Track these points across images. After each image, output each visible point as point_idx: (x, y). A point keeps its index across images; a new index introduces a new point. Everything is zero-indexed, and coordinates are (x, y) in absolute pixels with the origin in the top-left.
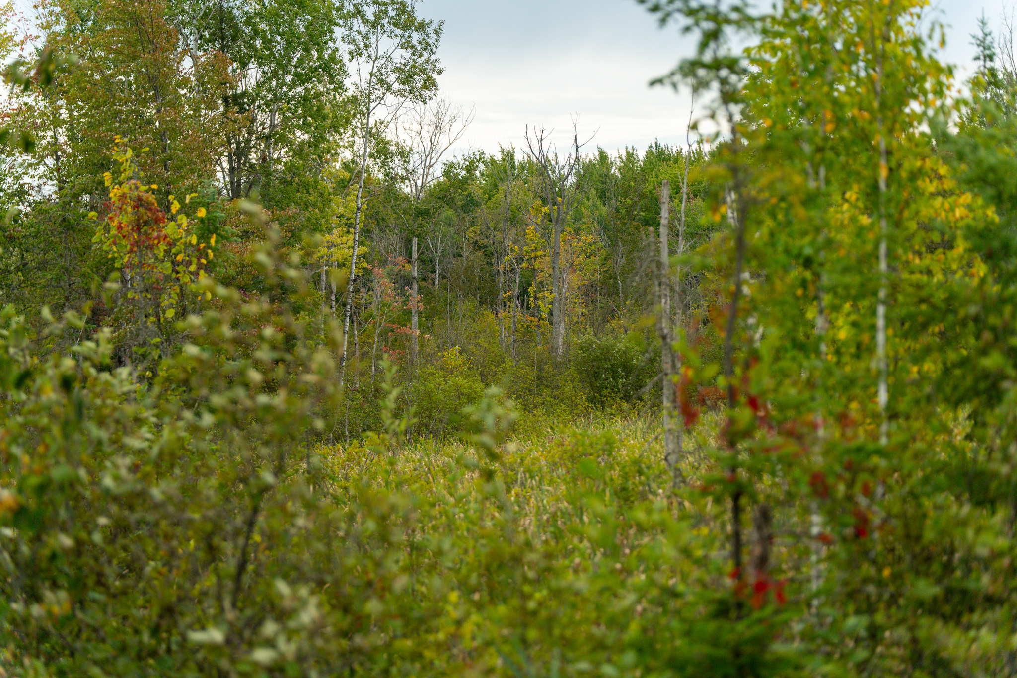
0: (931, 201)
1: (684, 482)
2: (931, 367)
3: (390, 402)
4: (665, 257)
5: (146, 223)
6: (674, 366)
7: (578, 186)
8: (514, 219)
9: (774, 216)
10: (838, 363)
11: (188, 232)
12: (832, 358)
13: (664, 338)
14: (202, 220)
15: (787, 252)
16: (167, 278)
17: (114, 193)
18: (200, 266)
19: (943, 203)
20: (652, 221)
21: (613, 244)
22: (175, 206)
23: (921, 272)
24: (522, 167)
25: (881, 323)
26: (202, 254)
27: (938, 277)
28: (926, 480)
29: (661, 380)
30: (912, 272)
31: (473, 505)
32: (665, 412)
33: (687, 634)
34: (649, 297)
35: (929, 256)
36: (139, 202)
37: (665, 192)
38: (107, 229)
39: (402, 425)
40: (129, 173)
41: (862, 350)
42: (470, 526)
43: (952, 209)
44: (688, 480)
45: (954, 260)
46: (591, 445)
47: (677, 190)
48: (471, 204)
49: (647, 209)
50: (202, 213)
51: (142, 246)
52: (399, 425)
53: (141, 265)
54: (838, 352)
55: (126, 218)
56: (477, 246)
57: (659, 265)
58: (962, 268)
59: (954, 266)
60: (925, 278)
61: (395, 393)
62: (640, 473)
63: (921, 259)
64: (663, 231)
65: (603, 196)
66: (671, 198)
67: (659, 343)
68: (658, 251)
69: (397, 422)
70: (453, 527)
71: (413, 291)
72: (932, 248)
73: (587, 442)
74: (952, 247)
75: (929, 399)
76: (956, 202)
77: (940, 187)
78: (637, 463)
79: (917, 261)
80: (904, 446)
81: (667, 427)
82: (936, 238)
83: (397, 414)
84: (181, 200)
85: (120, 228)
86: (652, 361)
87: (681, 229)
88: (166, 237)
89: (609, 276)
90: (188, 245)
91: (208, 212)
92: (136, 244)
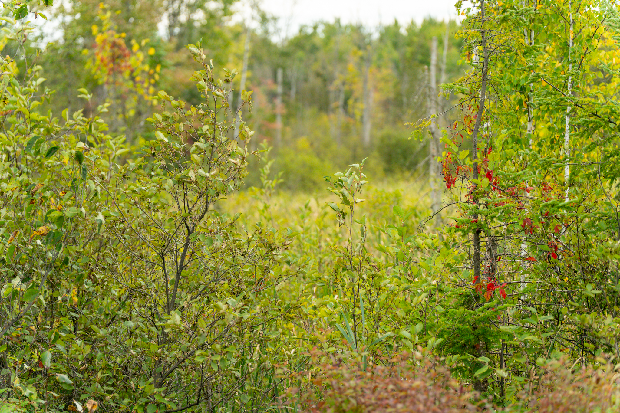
0: (598, 53)
1: (442, 221)
2: (595, 155)
3: (267, 170)
4: (433, 84)
5: (119, 57)
6: (438, 151)
7: (381, 39)
8: (341, 59)
9: (503, 61)
10: (539, 152)
11: (143, 63)
12: (535, 149)
13: (433, 134)
14: (152, 57)
15: (510, 83)
16: (130, 91)
17: (99, 39)
18: (150, 84)
19: (605, 55)
20: (426, 61)
21: (401, 75)
22: (136, 47)
23: (591, 97)
24: (346, 27)
25: (567, 127)
26: (151, 76)
27: (601, 100)
28: (592, 224)
29: (429, 160)
30: (585, 97)
31: (314, 233)
32: (431, 179)
33: (445, 314)
34: (424, 109)
35: (596, 87)
36: (114, 45)
37: (434, 45)
38: (94, 60)
39: (274, 183)
40: (108, 26)
41: (554, 144)
42: (312, 246)
43: (611, 59)
44: (445, 221)
45: (611, 90)
46: (387, 199)
47: (441, 42)
48: (314, 49)
49: (423, 54)
50: (152, 51)
51: (115, 71)
52: (271, 183)
53: (114, 83)
54: (540, 145)
55: (106, 53)
56: (318, 75)
57: (430, 88)
58: (616, 95)
59: (612, 93)
60: (593, 100)
61: (270, 164)
62: (416, 216)
63: (591, 89)
64: (433, 68)
65: (395, 45)
66: (438, 47)
67: (429, 136)
68: (429, 81)
69: (270, 181)
70: (302, 246)
71: (278, 101)
72: (597, 82)
73: (384, 196)
74: (609, 82)
75: (595, 174)
76: (613, 53)
77: (604, 45)
78: (414, 210)
79: (589, 90)
80: (579, 204)
81: (433, 188)
82: (600, 75)
83: (270, 177)
84: (140, 44)
85: (102, 60)
86: (424, 147)
87: (444, 67)
88: (130, 66)
89: (399, 95)
90: (143, 71)
91: (156, 51)
92: (112, 70)
